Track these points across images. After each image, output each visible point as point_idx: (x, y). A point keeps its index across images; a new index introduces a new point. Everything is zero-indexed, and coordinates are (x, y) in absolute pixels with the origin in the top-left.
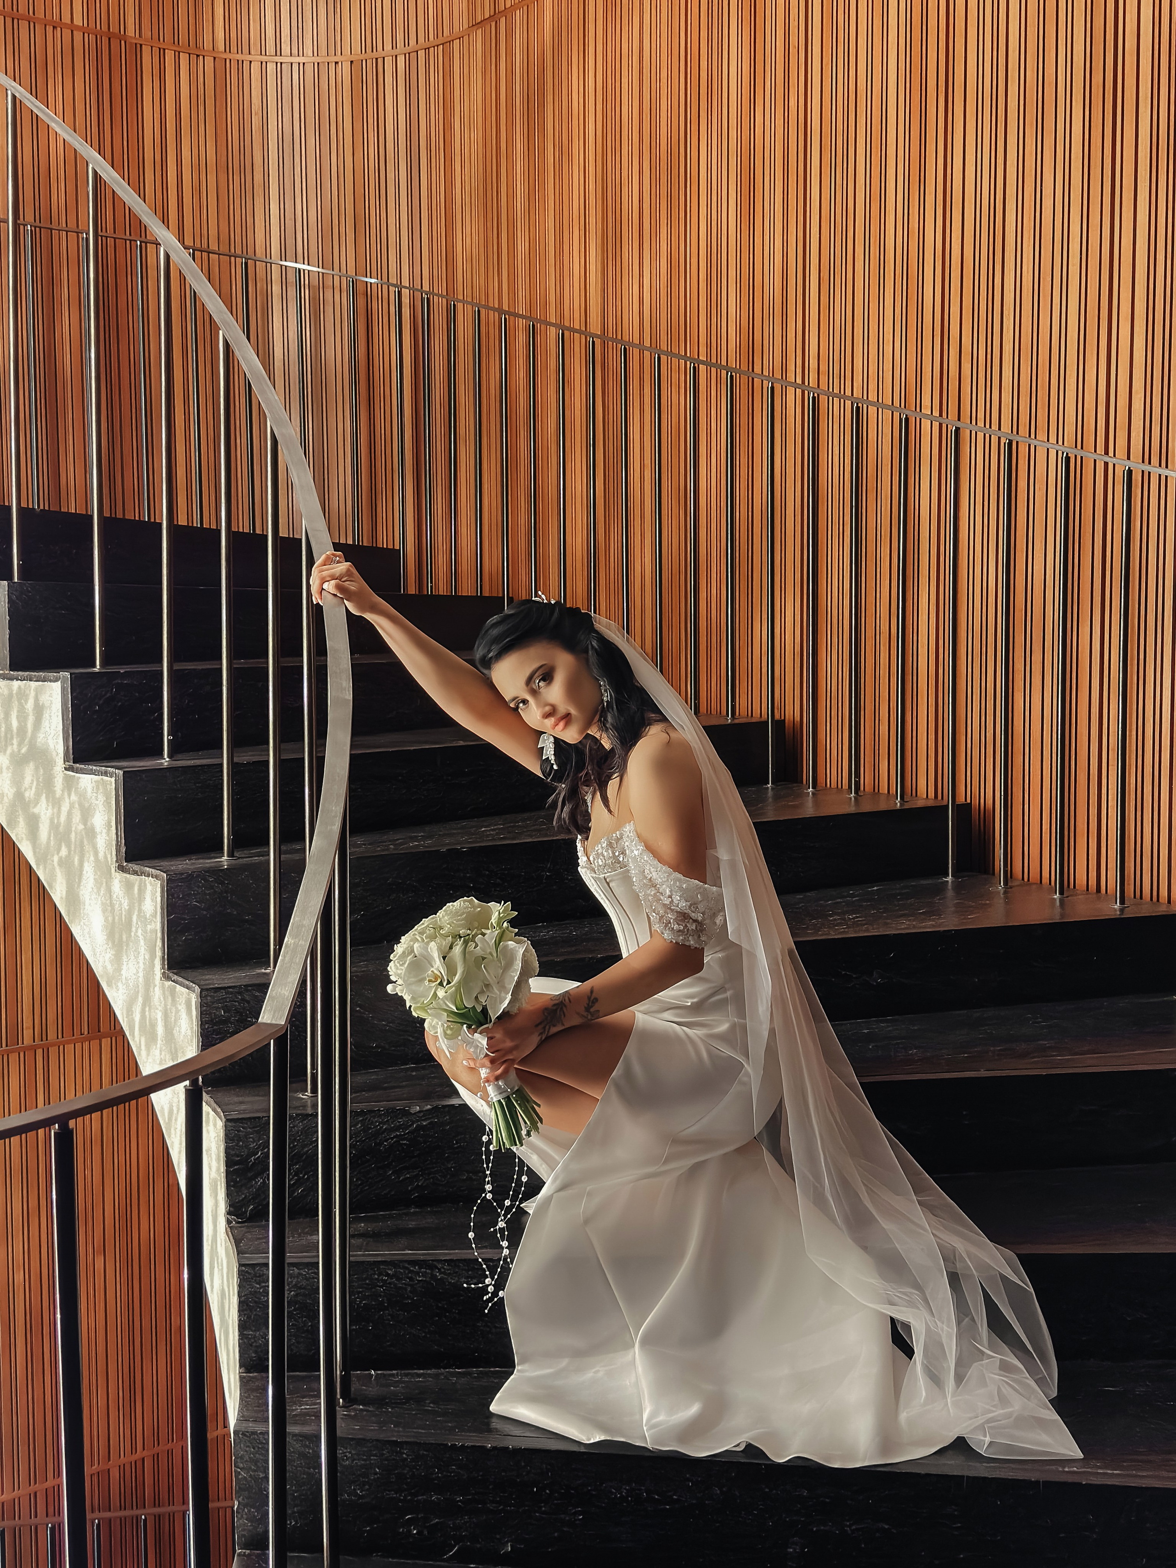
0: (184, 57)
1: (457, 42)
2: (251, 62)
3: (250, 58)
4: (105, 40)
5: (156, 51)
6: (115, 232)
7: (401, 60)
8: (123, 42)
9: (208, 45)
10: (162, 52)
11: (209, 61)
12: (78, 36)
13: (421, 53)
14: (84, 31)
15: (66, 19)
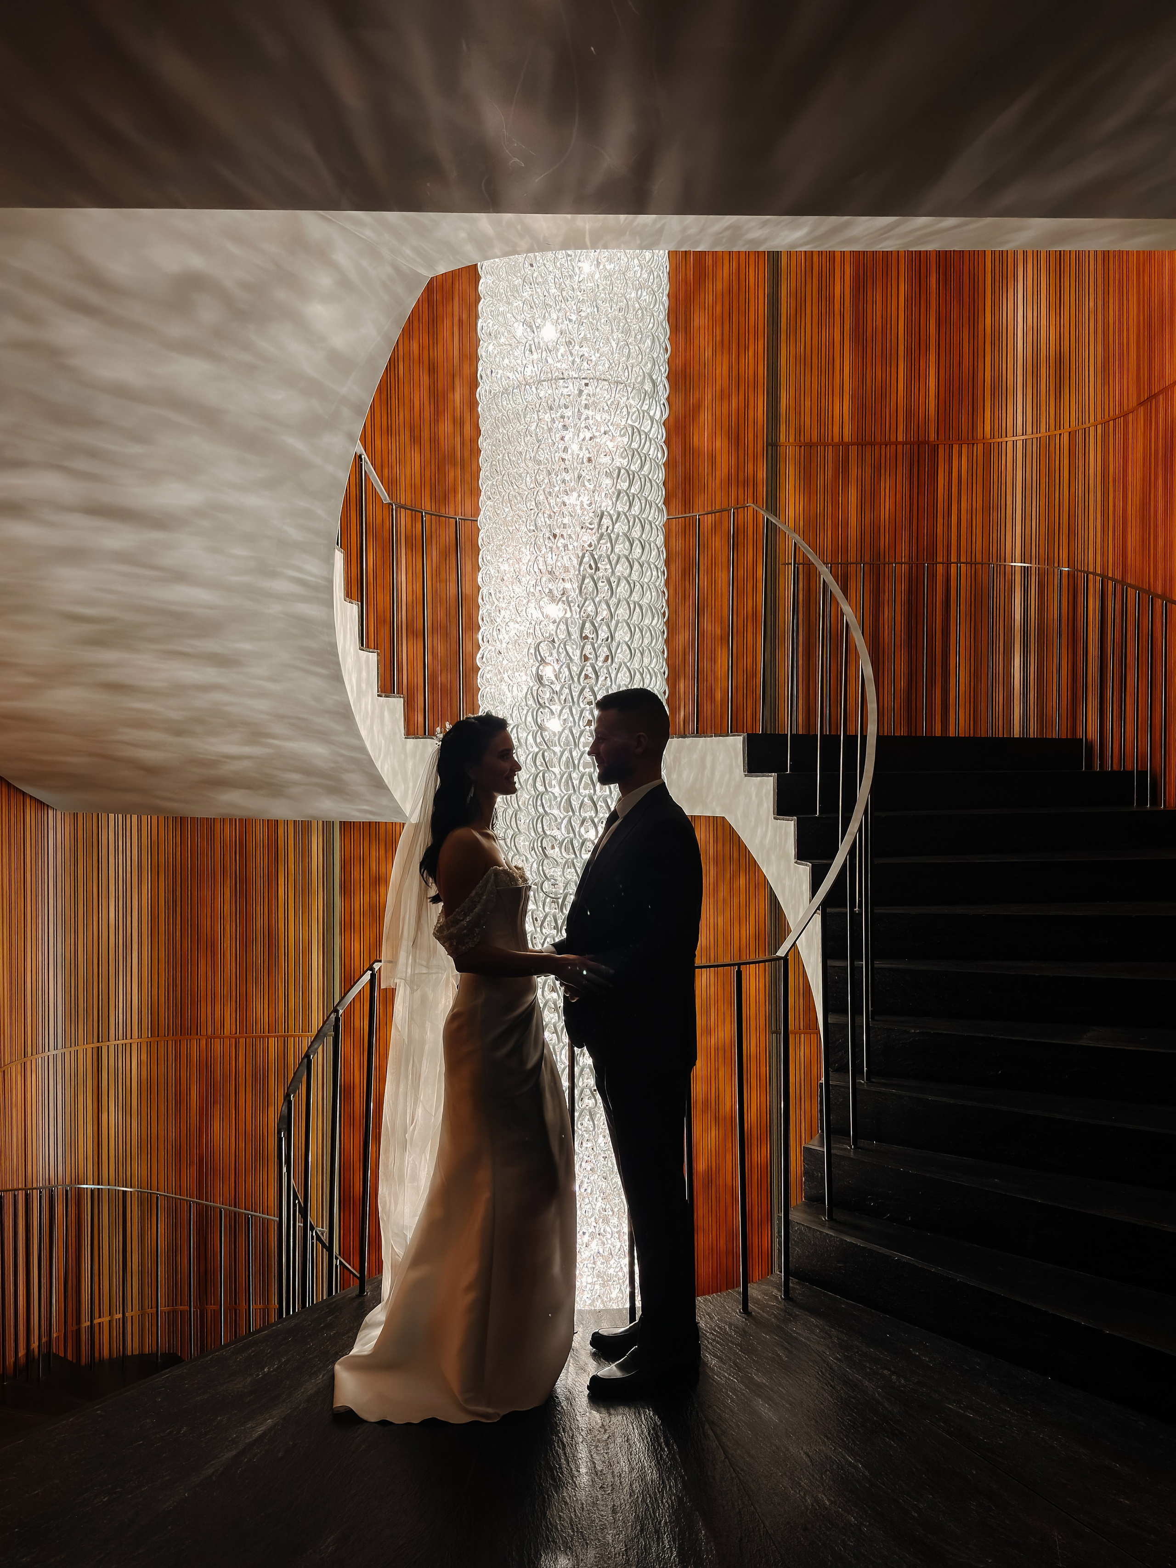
0: (965, 447)
1: (1131, 415)
2: (1007, 442)
3: (1006, 439)
4: (916, 447)
5: (947, 447)
6: (917, 561)
7: (1099, 427)
8: (927, 445)
9: (980, 436)
10: (951, 447)
11: (980, 446)
12: (900, 447)
13: (1111, 423)
14: (903, 443)
15: (893, 439)
